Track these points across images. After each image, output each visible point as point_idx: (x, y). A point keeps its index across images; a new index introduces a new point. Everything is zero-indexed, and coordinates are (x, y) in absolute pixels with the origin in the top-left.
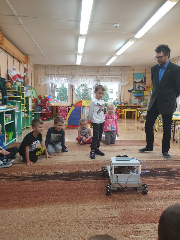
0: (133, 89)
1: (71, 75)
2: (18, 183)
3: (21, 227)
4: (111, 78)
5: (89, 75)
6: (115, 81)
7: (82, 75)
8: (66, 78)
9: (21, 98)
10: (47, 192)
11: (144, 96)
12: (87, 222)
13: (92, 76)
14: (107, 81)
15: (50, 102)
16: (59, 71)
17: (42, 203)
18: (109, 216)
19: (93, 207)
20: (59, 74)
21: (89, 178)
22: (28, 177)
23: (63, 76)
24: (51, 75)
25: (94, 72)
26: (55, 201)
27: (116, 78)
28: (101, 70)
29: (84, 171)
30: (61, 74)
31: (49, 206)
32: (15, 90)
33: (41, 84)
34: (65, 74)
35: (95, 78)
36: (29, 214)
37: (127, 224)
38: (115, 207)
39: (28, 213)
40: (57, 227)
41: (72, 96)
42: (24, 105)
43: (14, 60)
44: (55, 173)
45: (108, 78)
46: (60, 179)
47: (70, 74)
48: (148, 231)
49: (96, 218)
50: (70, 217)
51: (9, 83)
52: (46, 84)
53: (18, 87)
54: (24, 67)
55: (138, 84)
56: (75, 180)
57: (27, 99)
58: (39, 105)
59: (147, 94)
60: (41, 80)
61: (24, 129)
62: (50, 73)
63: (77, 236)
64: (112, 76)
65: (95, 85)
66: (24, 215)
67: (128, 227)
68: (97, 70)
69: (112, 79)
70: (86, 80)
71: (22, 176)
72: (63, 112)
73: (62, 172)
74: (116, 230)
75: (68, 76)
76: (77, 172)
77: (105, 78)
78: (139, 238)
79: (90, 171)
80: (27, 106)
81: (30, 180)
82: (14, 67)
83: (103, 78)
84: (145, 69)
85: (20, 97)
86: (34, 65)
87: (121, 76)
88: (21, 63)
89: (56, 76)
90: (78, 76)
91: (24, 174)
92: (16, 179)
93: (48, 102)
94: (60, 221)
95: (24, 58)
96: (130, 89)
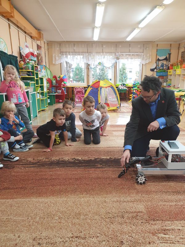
0: (156, 68)
1: (87, 53)
2: (34, 170)
3: (38, 218)
4: (131, 55)
5: (107, 53)
6: (136, 59)
7: (100, 52)
8: (82, 56)
9: (36, 79)
10: (65, 181)
11: (167, 75)
12: (109, 217)
13: (111, 53)
14: (127, 58)
15: (65, 82)
16: (75, 49)
17: (60, 193)
18: (134, 210)
19: (115, 199)
20: (74, 52)
21: (109, 165)
22: (45, 164)
23: (79, 53)
24: (66, 53)
25: (112, 49)
26: (74, 191)
27: (137, 55)
28: (120, 46)
29: (103, 158)
30: (77, 51)
31: (67, 197)
32: (29, 69)
33: (55, 63)
34: (80, 51)
35: (114, 55)
36: (46, 205)
37: (154, 220)
38: (140, 201)
39: (46, 203)
40: (77, 220)
41: (89, 76)
42: (38, 86)
43: (26, 36)
44: (73, 159)
45: (128, 55)
46: (79, 166)
47: (86, 51)
48: (179, 230)
49: (119, 212)
50: (90, 209)
51: (22, 61)
52: (61, 63)
53: (31, 66)
54: (37, 44)
55: (161, 61)
56: (94, 168)
57: (41, 79)
58: (54, 86)
59: (171, 74)
60: (55, 59)
61: (40, 111)
62: (64, 51)
63: (99, 232)
64: (133, 53)
65: (113, 63)
66: (41, 206)
67: (155, 224)
68: (116, 47)
69: (133, 56)
70: (104, 58)
71: (39, 162)
72: (79, 93)
73: (80, 158)
74: (142, 227)
75: (84, 53)
76: (96, 159)
77: (124, 55)
78: (169, 238)
79: (110, 158)
80: (42, 87)
81: (47, 167)
82: (26, 44)
83: (123, 55)
84: (171, 44)
85: (34, 78)
86: (48, 41)
87: (143, 52)
88: (34, 39)
89: (71, 54)
90: (95, 54)
91: (40, 160)
92: (32, 166)
93: (63, 83)
94: (80, 214)
95: (37, 34)
96: (152, 68)
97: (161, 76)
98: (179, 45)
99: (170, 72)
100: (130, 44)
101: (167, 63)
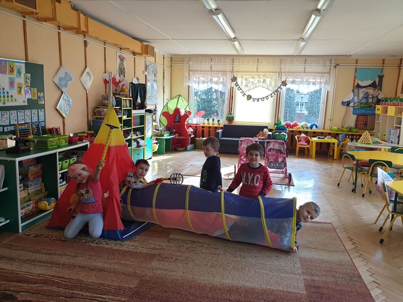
0: (352, 100)
1: (232, 72)
5: (265, 72)
7: (252, 72)
9: (124, 118)
11: (374, 115)
13: (271, 73)
20: (211, 71)
23: (218, 73)
28: (288, 63)
30: (216, 70)
35: (276, 76)
54: (146, 62)
55: (364, 89)
59: (379, 112)
62: (195, 69)
64: (310, 75)
65: (274, 89)
68: (281, 63)
75: (227, 73)
84: (384, 60)
85: (121, 117)
86: (171, 55)
95: (142, 48)
96: (345, 100)
97: (362, 115)
98: (401, 62)
99: (379, 110)
100: (305, 59)
101: (375, 92)
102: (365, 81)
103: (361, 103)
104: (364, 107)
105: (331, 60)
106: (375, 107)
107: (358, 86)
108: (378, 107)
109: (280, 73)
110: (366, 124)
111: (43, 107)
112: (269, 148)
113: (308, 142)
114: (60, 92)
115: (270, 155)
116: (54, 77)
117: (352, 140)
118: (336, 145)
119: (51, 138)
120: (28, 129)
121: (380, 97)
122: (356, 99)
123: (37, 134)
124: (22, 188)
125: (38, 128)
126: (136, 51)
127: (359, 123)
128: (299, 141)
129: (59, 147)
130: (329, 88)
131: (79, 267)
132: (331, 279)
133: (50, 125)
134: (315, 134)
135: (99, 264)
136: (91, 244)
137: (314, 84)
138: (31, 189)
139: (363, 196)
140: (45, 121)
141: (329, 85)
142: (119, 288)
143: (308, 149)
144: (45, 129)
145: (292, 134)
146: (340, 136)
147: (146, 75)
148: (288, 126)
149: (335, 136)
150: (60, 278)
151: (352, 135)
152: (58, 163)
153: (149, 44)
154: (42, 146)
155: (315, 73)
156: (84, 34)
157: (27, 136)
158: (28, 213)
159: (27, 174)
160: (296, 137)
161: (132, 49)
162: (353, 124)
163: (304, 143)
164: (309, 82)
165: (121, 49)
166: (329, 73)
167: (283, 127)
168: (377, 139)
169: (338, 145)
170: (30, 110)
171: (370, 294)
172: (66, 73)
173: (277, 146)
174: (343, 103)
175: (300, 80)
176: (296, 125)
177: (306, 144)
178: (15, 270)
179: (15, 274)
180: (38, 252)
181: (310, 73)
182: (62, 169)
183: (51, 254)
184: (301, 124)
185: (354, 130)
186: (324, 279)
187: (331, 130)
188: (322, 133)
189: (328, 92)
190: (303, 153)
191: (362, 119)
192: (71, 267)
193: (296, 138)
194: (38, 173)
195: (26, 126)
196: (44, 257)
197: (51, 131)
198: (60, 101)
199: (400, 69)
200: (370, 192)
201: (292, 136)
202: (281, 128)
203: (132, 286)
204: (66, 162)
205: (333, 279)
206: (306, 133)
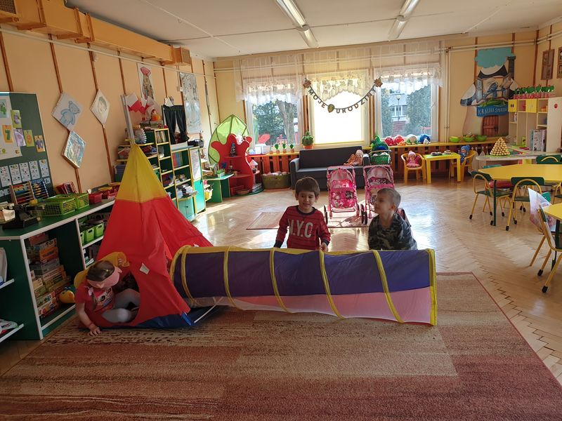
0: (474, 97)
1: (303, 74)
5: (349, 70)
7: (332, 71)
9: (161, 158)
11: (506, 114)
13: (358, 70)
20: (272, 76)
23: (283, 78)
24: (254, 80)
28: (381, 53)
30: (279, 73)
35: (366, 74)
47: (301, 71)
54: (180, 73)
59: (514, 110)
65: (364, 92)
68: (370, 54)
75: (295, 76)
83: (388, 72)
85: (157, 157)
86: (213, 58)
95: (172, 54)
96: (465, 98)
97: (490, 116)
98: (538, 35)
99: (512, 106)
100: (405, 46)
101: (505, 81)
102: (491, 68)
103: (487, 100)
104: (492, 105)
105: (440, 42)
106: (507, 103)
107: (482, 76)
108: (511, 102)
109: (371, 69)
110: (496, 128)
111: (44, 156)
112: (369, 177)
113: (419, 161)
114: (65, 132)
115: (371, 187)
116: (53, 110)
117: (479, 152)
118: (458, 162)
119: (64, 200)
120: (28, 191)
121: (513, 88)
122: (479, 95)
123: (42, 196)
124: (34, 277)
125: (42, 187)
126: (165, 59)
127: (487, 127)
128: (407, 162)
129: (77, 211)
130: (441, 82)
131: (136, 378)
132: (487, 352)
133: (58, 181)
134: (427, 150)
135: (164, 371)
136: (146, 343)
137: (420, 79)
138: (47, 277)
139: (507, 228)
140: (50, 177)
141: (441, 80)
142: (199, 401)
143: (420, 171)
144: (52, 188)
145: (396, 153)
146: (463, 148)
147: (182, 92)
148: (389, 142)
149: (456, 149)
150: (112, 397)
151: (479, 145)
152: (79, 234)
153: (182, 46)
154: (53, 213)
155: (420, 63)
156: (88, 42)
157: (29, 201)
158: (47, 310)
159: (39, 256)
160: (402, 156)
161: (158, 57)
162: (478, 130)
163: (414, 165)
164: (413, 77)
165: (143, 58)
166: (439, 61)
167: (383, 144)
168: (514, 148)
169: (461, 162)
170: (27, 163)
171: (544, 366)
172: (71, 103)
173: (380, 174)
174: (462, 102)
175: (399, 75)
176: (399, 140)
177: (417, 165)
178: (46, 394)
179: (46, 400)
180: (72, 364)
181: (412, 64)
182: (85, 243)
183: (93, 365)
184: (407, 138)
185: (481, 138)
186: (477, 352)
187: (450, 141)
188: (437, 147)
189: (440, 88)
190: (415, 179)
191: (490, 121)
192: (125, 379)
193: (403, 158)
194: (53, 252)
195: (25, 186)
196: (84, 371)
197: (61, 189)
198: (68, 144)
199: (537, 45)
200: (516, 222)
201: (396, 155)
202: (381, 146)
203: (217, 396)
204: (90, 232)
205: (490, 351)
206: (415, 149)
